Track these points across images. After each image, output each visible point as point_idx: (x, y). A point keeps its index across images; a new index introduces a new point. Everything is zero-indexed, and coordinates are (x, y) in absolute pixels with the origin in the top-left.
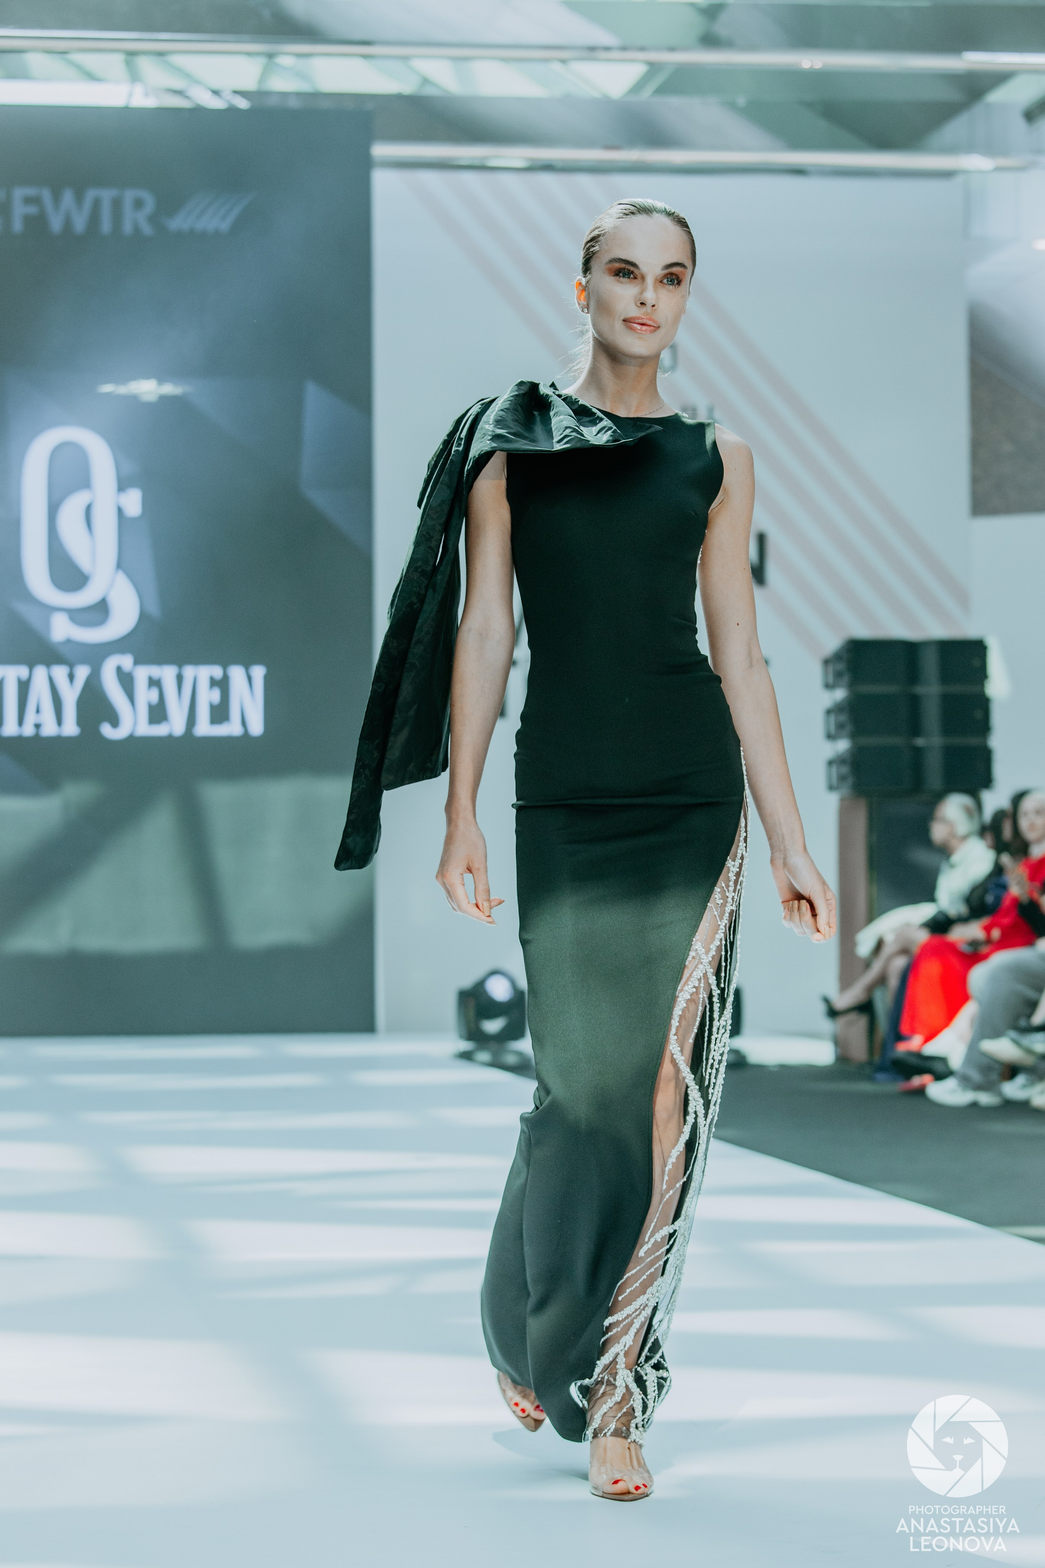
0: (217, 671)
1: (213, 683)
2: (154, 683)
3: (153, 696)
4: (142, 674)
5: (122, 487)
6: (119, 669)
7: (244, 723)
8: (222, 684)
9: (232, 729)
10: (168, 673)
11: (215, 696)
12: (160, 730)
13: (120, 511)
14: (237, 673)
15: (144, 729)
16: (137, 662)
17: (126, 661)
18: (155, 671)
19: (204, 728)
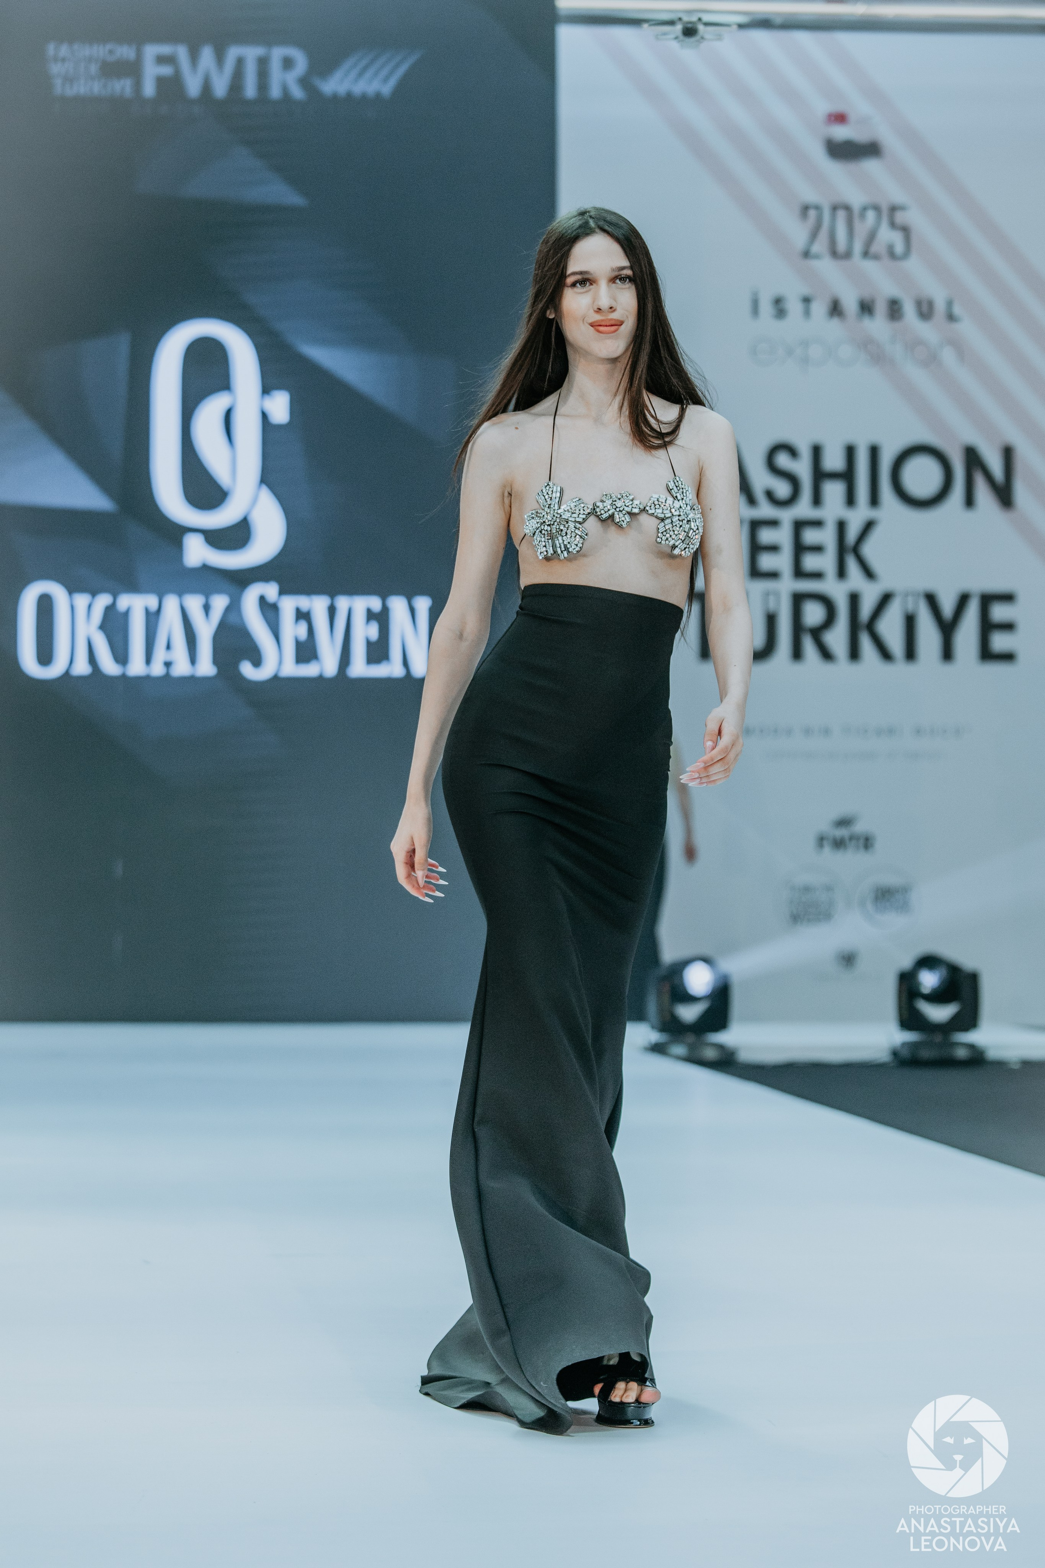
0: (375, 603)
1: (371, 616)
2: (303, 616)
3: (302, 631)
4: (288, 605)
5: (266, 390)
6: (262, 599)
7: (405, 663)
8: (381, 618)
9: (393, 669)
10: (318, 605)
11: (373, 631)
12: (310, 670)
13: (264, 416)
14: (398, 605)
15: (291, 669)
16: (282, 592)
17: (271, 590)
18: (304, 602)
19: (359, 668)
